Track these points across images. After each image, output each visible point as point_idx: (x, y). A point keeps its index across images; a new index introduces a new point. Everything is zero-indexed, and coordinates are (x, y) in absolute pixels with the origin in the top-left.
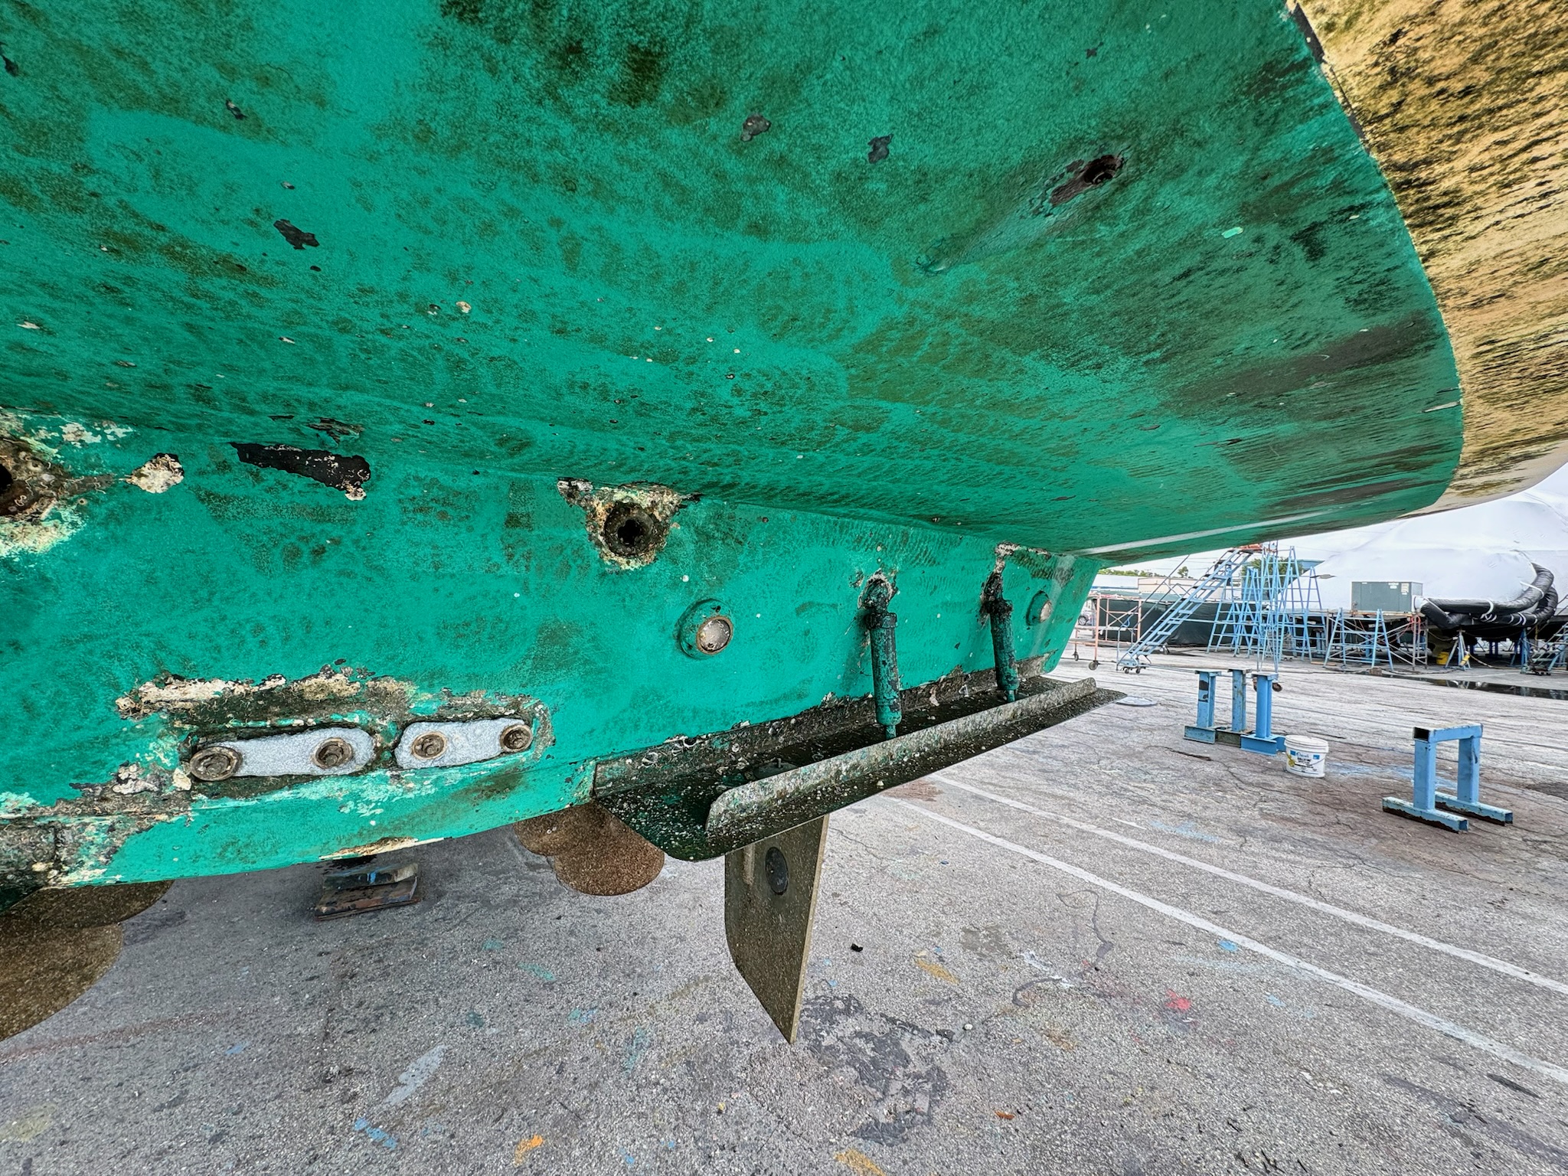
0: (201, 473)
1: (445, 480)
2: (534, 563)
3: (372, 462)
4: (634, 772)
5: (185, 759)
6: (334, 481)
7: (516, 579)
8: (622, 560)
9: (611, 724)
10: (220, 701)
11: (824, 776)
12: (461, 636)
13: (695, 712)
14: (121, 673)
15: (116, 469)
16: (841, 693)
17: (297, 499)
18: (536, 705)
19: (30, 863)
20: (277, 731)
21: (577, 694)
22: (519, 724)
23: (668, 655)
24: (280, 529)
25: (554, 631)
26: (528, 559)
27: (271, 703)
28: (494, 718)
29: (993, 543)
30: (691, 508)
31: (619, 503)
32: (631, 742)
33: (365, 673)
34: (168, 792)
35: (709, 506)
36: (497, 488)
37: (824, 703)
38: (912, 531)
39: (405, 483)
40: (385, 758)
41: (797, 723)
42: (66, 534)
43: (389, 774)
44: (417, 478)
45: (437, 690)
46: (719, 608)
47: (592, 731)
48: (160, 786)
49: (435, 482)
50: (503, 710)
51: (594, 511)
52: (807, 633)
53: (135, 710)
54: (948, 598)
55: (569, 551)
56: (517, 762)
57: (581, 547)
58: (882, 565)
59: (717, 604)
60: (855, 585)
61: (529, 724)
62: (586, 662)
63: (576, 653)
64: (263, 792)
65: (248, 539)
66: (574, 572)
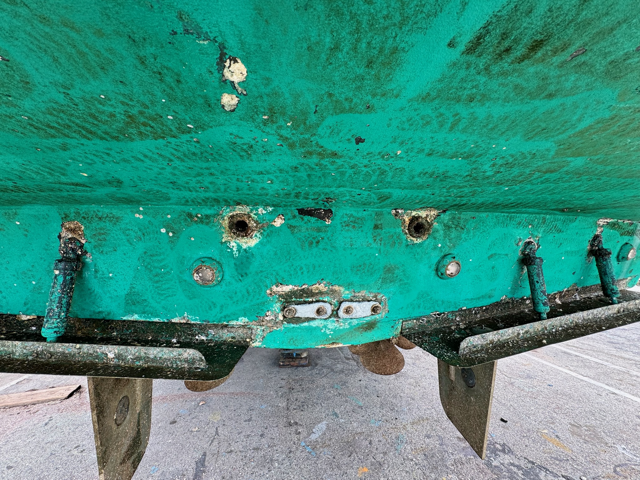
0: (289, 219)
1: (355, 214)
2: (383, 242)
3: (333, 210)
4: (417, 326)
5: (282, 310)
6: (322, 218)
7: (377, 249)
8: (414, 239)
9: (410, 306)
10: (291, 292)
11: (512, 335)
12: (358, 270)
13: (443, 302)
14: (268, 282)
15: (269, 220)
16: (510, 296)
17: (313, 225)
18: (383, 297)
19: (246, 339)
20: (305, 303)
21: (397, 293)
22: (377, 304)
23: (432, 277)
24: (308, 236)
25: (389, 268)
26: (381, 241)
27: (304, 293)
28: (369, 301)
29: (596, 219)
30: (442, 216)
31: (414, 216)
32: (417, 314)
33: (329, 283)
34: (277, 320)
35: (449, 215)
36: (371, 215)
37: (501, 300)
38: (548, 217)
39: (343, 217)
40: (335, 314)
41: (486, 309)
42: (258, 240)
43: (335, 319)
44: (346, 214)
45: (350, 290)
46: (454, 257)
47: (402, 308)
48: (276, 318)
49: (352, 215)
50: (371, 298)
51: (404, 220)
52: (493, 268)
53: (271, 294)
54: (569, 249)
55: (395, 237)
56: (376, 318)
57: (399, 235)
58: (532, 234)
59: (453, 256)
60: (517, 245)
61: (380, 304)
62: (401, 280)
63: (397, 277)
64: (301, 323)
65: (299, 239)
66: (397, 245)
